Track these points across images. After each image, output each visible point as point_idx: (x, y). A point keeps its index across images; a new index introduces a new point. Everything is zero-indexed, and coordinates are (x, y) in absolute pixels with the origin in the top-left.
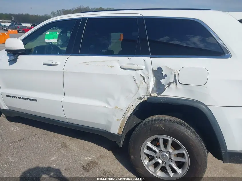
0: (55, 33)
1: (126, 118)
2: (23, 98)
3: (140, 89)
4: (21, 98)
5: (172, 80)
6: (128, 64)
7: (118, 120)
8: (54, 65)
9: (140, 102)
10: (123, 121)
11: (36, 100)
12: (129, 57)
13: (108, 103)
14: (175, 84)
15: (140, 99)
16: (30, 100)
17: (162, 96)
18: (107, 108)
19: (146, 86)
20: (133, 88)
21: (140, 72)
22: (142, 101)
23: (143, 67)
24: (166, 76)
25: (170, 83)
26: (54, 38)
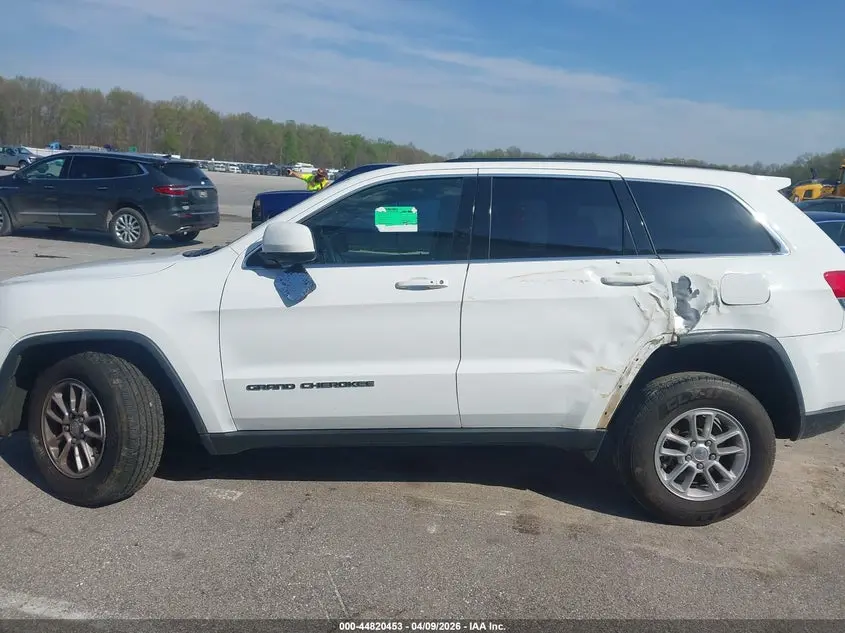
0: (407, 208)
1: (625, 389)
2: (320, 385)
3: (652, 324)
4: (312, 386)
5: (711, 299)
6: (617, 274)
7: (604, 396)
8: (437, 287)
9: (653, 348)
10: (615, 397)
11: (369, 384)
12: (618, 260)
13: (579, 363)
14: (715, 306)
15: (654, 342)
16: (348, 384)
17: (695, 330)
18: (577, 372)
19: (663, 315)
20: (636, 322)
21: (646, 289)
22: (658, 346)
23: (652, 278)
24: (697, 292)
25: (708, 306)
26: (406, 223)
